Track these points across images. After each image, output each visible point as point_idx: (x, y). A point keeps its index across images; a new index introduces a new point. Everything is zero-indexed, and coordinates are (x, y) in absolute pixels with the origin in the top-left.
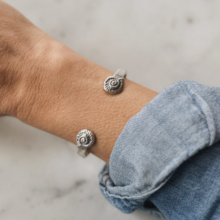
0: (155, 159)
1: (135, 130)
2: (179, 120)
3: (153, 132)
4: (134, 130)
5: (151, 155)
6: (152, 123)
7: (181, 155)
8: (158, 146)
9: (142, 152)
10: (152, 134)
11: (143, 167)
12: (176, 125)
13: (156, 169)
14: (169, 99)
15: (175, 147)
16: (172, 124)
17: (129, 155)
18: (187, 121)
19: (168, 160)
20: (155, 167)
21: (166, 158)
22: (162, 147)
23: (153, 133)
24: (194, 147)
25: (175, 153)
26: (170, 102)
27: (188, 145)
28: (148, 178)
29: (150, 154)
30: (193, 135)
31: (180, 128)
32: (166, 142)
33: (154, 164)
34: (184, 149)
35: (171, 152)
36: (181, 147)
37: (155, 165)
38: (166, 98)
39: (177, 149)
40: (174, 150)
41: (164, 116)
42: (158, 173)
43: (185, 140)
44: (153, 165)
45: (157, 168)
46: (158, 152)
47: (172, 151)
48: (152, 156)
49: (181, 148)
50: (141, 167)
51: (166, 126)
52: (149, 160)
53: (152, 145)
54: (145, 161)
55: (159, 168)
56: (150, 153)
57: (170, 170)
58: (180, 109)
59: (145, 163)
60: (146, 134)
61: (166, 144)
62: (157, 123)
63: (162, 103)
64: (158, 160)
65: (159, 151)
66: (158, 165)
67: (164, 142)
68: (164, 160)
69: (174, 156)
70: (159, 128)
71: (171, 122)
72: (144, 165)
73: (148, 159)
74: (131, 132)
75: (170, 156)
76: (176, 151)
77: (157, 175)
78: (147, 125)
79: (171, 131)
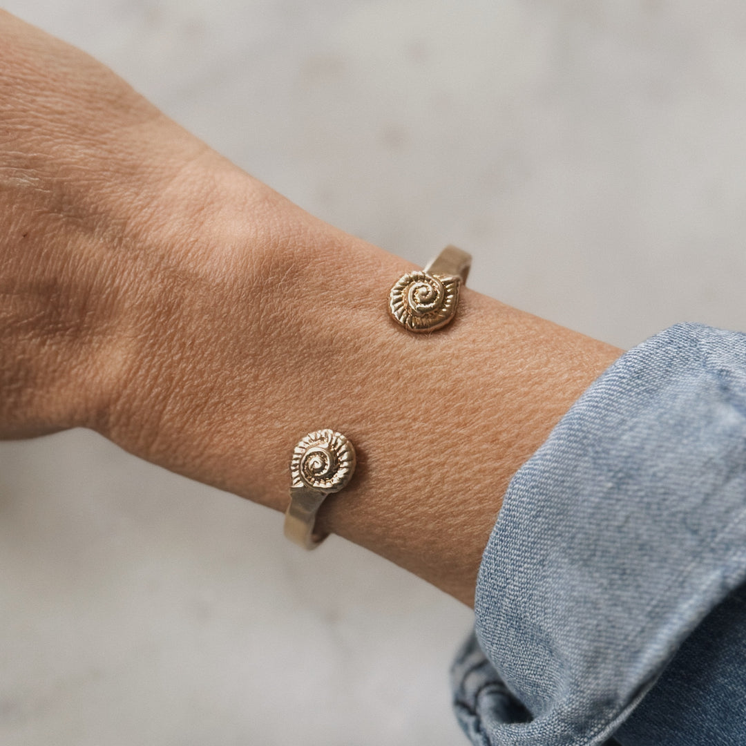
0: (619, 609)
1: (540, 511)
2: (681, 467)
3: (603, 517)
4: (533, 513)
5: (607, 596)
6: (593, 486)
7: (704, 587)
8: (624, 564)
9: (573, 588)
10: (599, 525)
11: (583, 639)
12: (674, 483)
13: (625, 643)
14: (639, 394)
15: (678, 561)
16: (660, 484)
18: (709, 465)
19: (663, 607)
20: (620, 634)
21: (654, 603)
22: (637, 565)
23: (602, 520)
24: (740, 557)
25: (683, 582)
26: (646, 405)
27: (721, 552)
28: (601, 675)
29: (602, 593)
30: (733, 514)
31: (686, 494)
32: (648, 547)
33: (618, 625)
34: (709, 564)
35: (668, 580)
36: (698, 559)
37: (622, 628)
38: (630, 390)
40: (676, 573)
41: (629, 457)
42: (635, 655)
43: (710, 534)
44: (616, 631)
45: (630, 638)
46: (627, 582)
47: (672, 574)
48: (609, 599)
49: (700, 562)
50: (576, 637)
51: (639, 490)
52: (601, 611)
53: (605, 562)
54: (588, 615)
55: (636, 636)
56: (599, 590)
59: (589, 624)
60: (578, 525)
61: (651, 553)
62: (610, 485)
63: (616, 412)
64: (629, 610)
65: (631, 578)
66: (630, 628)
67: (642, 547)
68: (649, 609)
69: (682, 593)
70: (618, 500)
71: (654, 475)
72: (586, 632)
73: (595, 608)
74: (527, 519)
75: (668, 594)
76: (685, 574)
77: (630, 662)
78: (577, 494)
79: (659, 509)
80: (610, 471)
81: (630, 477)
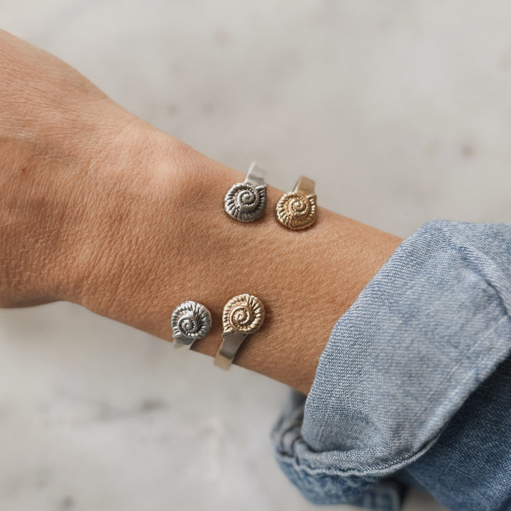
0: (410, 398)
1: (356, 341)
2: (444, 309)
3: (396, 342)
4: (352, 343)
5: (401, 391)
6: (390, 323)
7: (464, 381)
8: (410, 370)
9: (380, 387)
10: (394, 347)
11: (389, 418)
12: (442, 319)
13: (415, 418)
14: (413, 266)
15: (447, 366)
16: (432, 320)
18: (462, 307)
19: (438, 395)
20: (412, 413)
21: (432, 393)
22: (419, 370)
23: (396, 344)
24: (486, 361)
25: (450, 378)
26: (418, 273)
27: (473, 359)
29: (398, 389)
30: (480, 335)
31: (450, 325)
32: (426, 359)
33: (410, 408)
34: (466, 367)
35: (440, 378)
36: (459, 364)
37: (412, 410)
38: (407, 264)
39: (453, 370)
40: (446, 373)
41: (411, 305)
42: (422, 424)
43: (466, 348)
44: (409, 411)
45: (418, 415)
46: (413, 382)
47: (443, 374)
48: (403, 393)
49: (460, 366)
51: (418, 324)
52: (398, 401)
53: (399, 370)
55: (422, 413)
56: (396, 388)
57: (447, 415)
58: (441, 285)
60: (380, 348)
61: (428, 362)
62: (400, 322)
63: (400, 278)
64: (416, 399)
65: (416, 379)
66: (418, 409)
67: (421, 359)
68: (429, 396)
69: (449, 386)
70: (406, 331)
71: (428, 314)
74: (347, 347)
75: (441, 386)
76: (451, 374)
77: (419, 428)
78: (379, 329)
79: (433, 335)
80: (400, 313)
81: (413, 316)
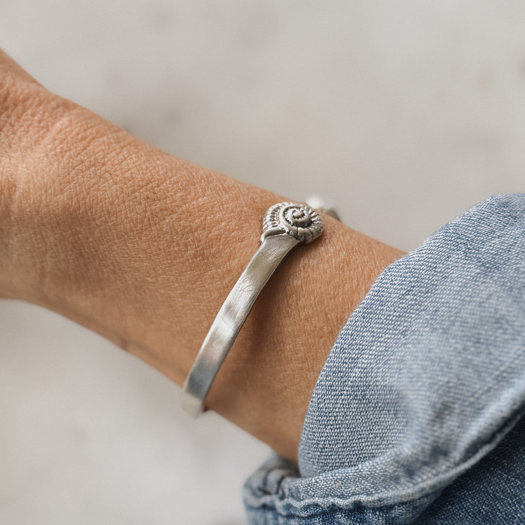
0: (470, 370)
1: (409, 291)
3: (467, 294)
5: (459, 359)
8: (479, 334)
9: (430, 351)
10: (463, 300)
11: (434, 392)
13: (472, 399)
17: (385, 364)
19: (510, 373)
20: (468, 391)
21: (502, 368)
22: (491, 336)
28: (445, 425)
32: (503, 321)
33: (466, 383)
35: (518, 350)
37: (470, 386)
42: (478, 411)
44: (465, 388)
45: (476, 396)
46: (479, 350)
48: (461, 361)
50: (427, 391)
52: (453, 371)
53: (463, 331)
54: (440, 373)
55: (482, 394)
56: (453, 353)
59: (440, 381)
60: (443, 300)
61: (506, 326)
62: (478, 271)
64: (478, 373)
65: (483, 347)
66: (478, 387)
67: (497, 321)
68: (497, 373)
70: (483, 282)
72: (436, 387)
73: (448, 368)
74: (396, 297)
75: (517, 362)
77: (473, 417)
80: (479, 262)
